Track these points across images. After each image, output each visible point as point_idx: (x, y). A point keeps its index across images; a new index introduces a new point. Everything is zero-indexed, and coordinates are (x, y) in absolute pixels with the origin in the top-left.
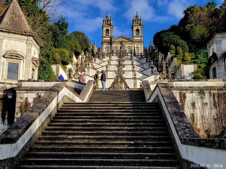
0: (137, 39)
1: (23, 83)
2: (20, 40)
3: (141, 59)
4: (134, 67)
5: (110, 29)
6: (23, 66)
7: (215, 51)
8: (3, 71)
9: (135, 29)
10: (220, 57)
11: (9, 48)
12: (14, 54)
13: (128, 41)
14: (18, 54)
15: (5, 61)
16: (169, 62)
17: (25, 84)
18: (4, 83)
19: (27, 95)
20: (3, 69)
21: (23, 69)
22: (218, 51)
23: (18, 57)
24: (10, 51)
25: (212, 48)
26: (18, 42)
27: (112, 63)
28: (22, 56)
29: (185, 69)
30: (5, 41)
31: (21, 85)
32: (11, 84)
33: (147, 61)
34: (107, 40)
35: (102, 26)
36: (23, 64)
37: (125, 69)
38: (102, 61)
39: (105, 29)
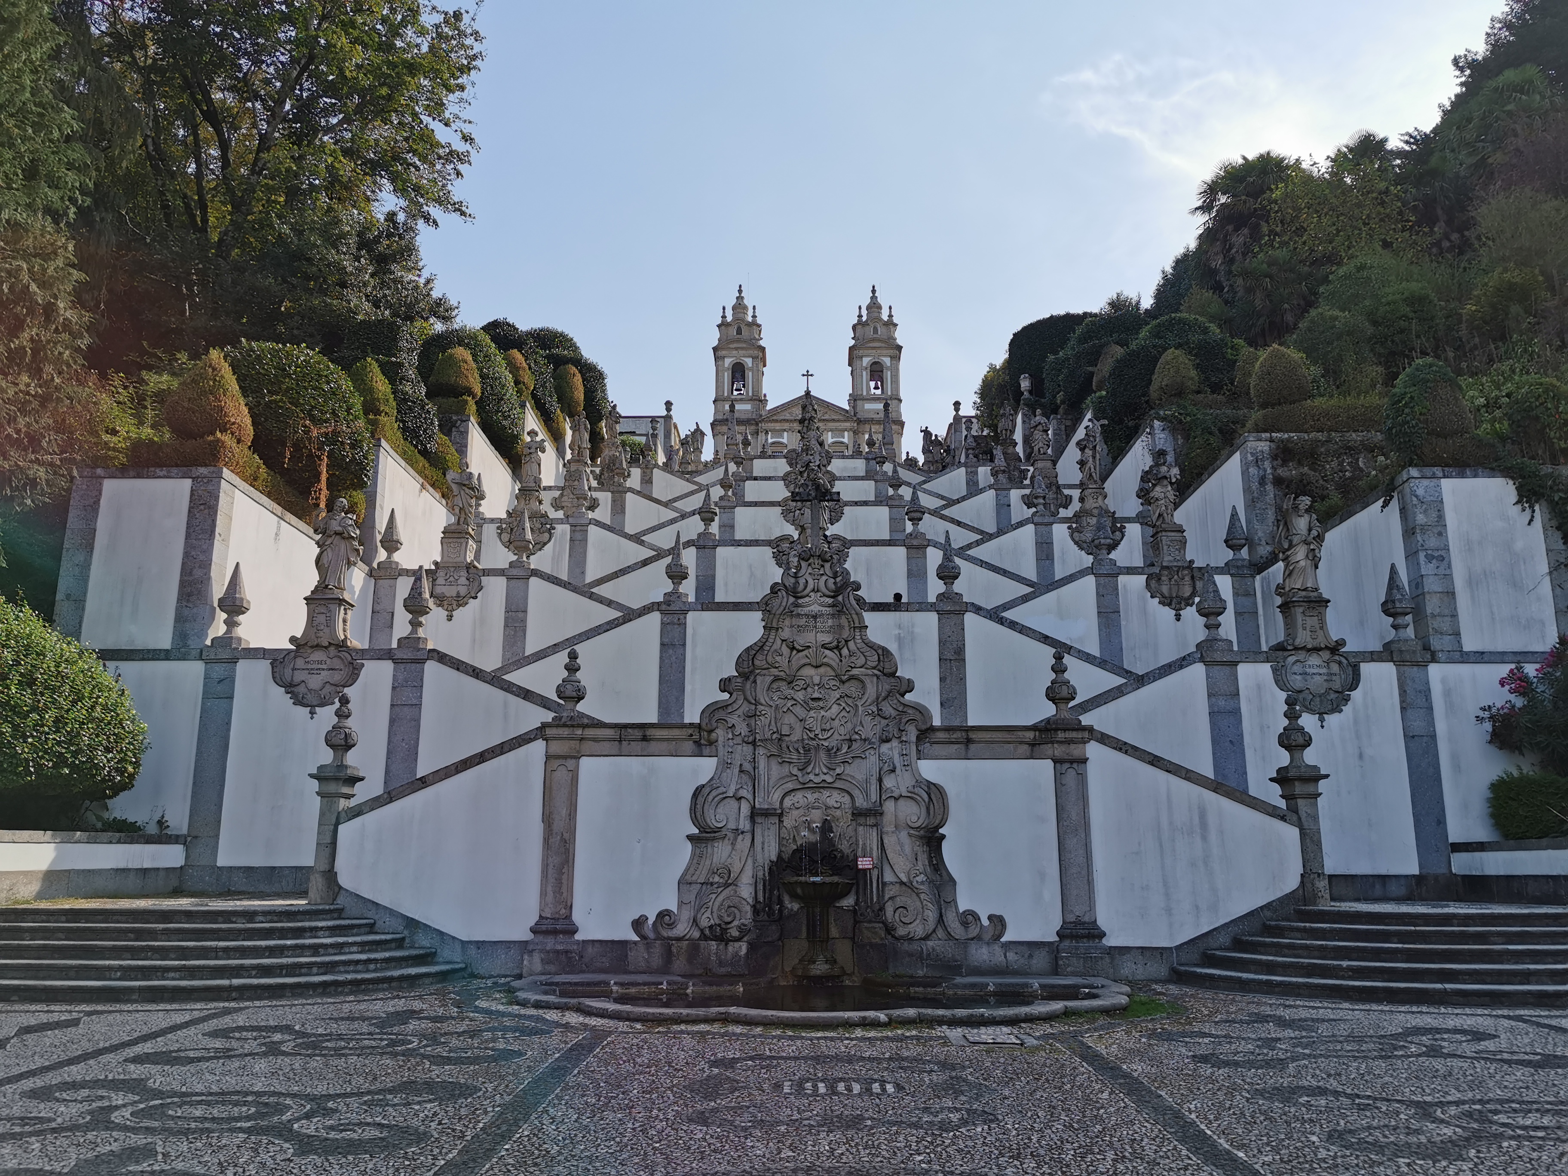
0: (875, 411)
5: (749, 362)
9: (866, 361)
13: (835, 416)
34: (739, 411)
35: (715, 349)
39: (728, 362)
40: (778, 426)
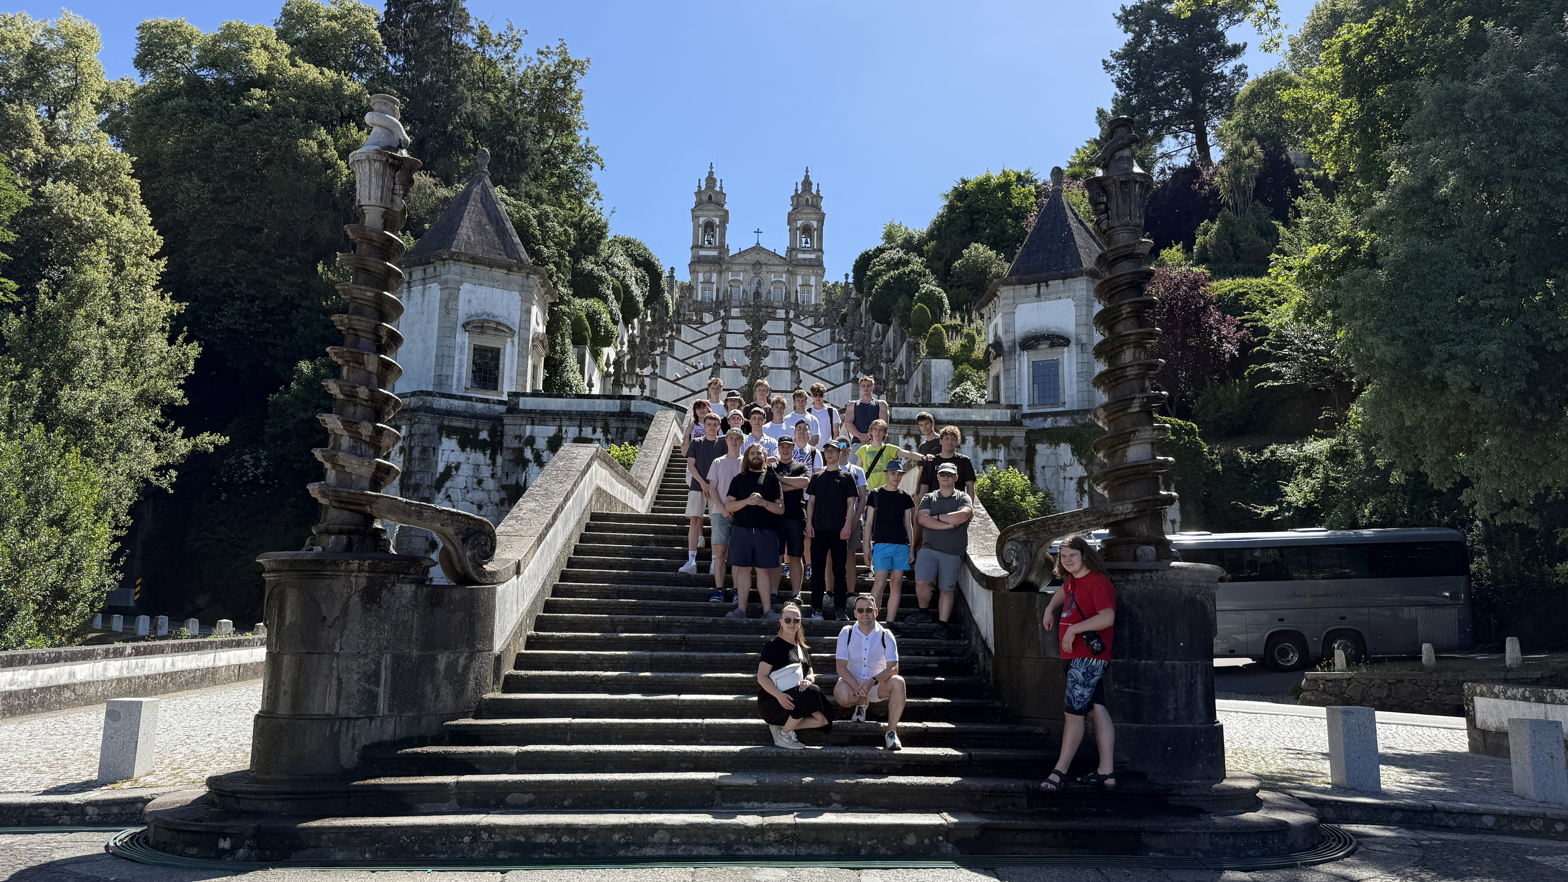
0: (805, 259)
1: (522, 399)
2: (506, 286)
3: (816, 332)
4: (795, 358)
5: (717, 221)
6: (513, 355)
7: (1000, 332)
8: (461, 366)
9: (799, 223)
10: (1010, 347)
11: (475, 308)
12: (488, 321)
13: (776, 262)
14: (499, 324)
15: (467, 340)
16: (895, 346)
17: (526, 403)
18: (470, 399)
19: (532, 431)
20: (460, 361)
21: (512, 362)
22: (1006, 332)
23: (500, 328)
24: (477, 315)
25: (993, 324)
26: (498, 292)
27: (730, 340)
28: (510, 329)
29: (933, 370)
30: (466, 287)
31: (518, 404)
32: (487, 401)
33: (833, 339)
34: (708, 256)
35: (693, 211)
36: (512, 351)
37: (767, 362)
38: (699, 335)
39: (702, 220)
40: (736, 268)
